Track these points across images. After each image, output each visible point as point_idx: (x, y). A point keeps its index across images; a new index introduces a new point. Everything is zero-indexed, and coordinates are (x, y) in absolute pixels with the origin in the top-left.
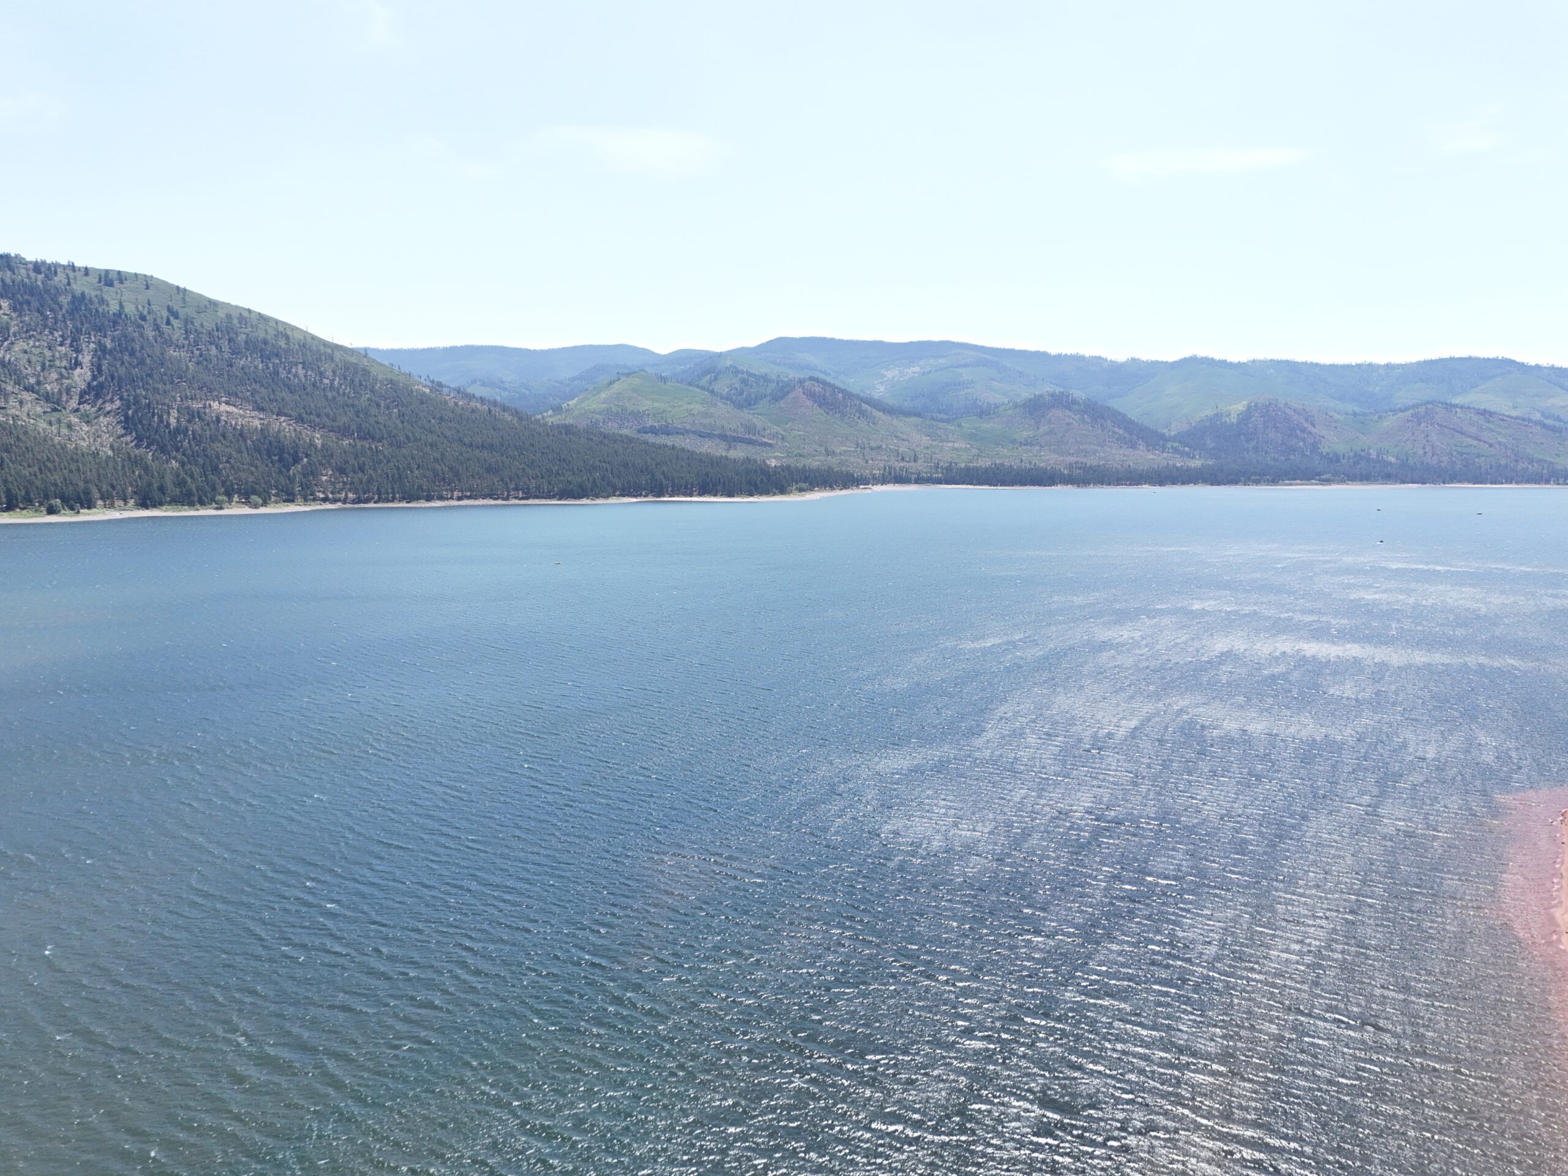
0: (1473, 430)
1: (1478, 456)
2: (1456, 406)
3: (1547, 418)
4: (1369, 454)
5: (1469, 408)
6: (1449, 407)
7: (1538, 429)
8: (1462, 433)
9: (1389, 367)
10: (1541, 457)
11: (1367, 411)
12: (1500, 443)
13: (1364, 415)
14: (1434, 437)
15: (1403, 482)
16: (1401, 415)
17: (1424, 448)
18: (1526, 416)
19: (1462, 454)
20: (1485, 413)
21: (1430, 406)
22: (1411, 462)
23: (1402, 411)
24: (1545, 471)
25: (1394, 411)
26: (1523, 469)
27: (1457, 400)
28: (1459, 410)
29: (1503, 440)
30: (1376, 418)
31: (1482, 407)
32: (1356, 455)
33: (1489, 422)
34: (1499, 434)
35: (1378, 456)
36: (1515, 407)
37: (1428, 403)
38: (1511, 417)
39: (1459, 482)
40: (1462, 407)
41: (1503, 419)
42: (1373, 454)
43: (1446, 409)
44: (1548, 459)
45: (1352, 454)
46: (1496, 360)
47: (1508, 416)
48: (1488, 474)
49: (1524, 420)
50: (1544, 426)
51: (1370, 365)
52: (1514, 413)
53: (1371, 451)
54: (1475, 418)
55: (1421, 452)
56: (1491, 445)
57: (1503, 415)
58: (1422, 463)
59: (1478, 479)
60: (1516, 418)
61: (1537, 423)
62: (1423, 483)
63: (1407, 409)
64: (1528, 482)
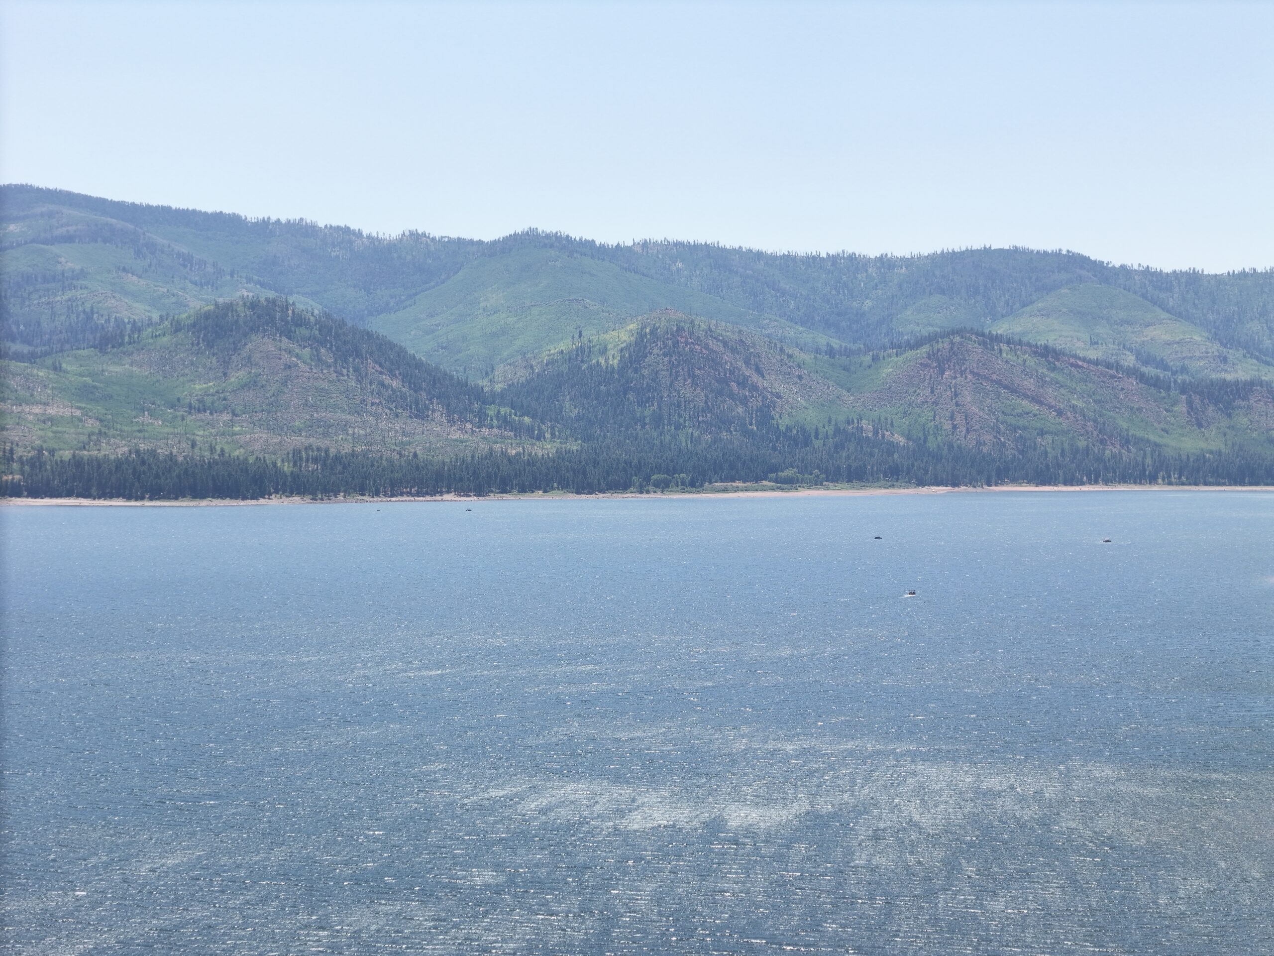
0: (1029, 384)
1: (1042, 433)
2: (998, 339)
3: (1146, 363)
4: (861, 430)
5: (1020, 343)
6: (990, 341)
7: (1132, 383)
8: (1014, 391)
9: (885, 263)
10: (1140, 434)
11: (854, 347)
12: (1074, 408)
13: (848, 353)
14: (967, 397)
15: (921, 483)
16: (909, 354)
17: (952, 418)
18: (1112, 360)
19: (1015, 429)
20: (1047, 353)
21: (957, 339)
22: (932, 444)
23: (912, 348)
24: (1149, 461)
25: (900, 347)
26: (1114, 456)
27: (1001, 328)
28: (1004, 347)
29: (1080, 404)
30: (867, 359)
31: (1042, 342)
32: (837, 431)
33: (1054, 369)
34: (1073, 391)
35: (876, 433)
36: (1094, 343)
37: (954, 332)
38: (1090, 362)
39: (1014, 481)
40: (1009, 342)
41: (1076, 363)
42: (868, 428)
43: (984, 344)
44: (1152, 438)
45: (830, 430)
46: (1057, 255)
47: (1084, 360)
48: (1059, 466)
49: (1109, 366)
50: (1142, 378)
51: (852, 258)
52: (1092, 354)
53: (864, 423)
54: (1031, 362)
55: (947, 426)
56: (1060, 413)
57: (1075, 357)
58: (951, 447)
59: (1043, 477)
60: (1097, 363)
61: (1131, 372)
62: (955, 484)
63: (919, 343)
64: (1124, 478)
